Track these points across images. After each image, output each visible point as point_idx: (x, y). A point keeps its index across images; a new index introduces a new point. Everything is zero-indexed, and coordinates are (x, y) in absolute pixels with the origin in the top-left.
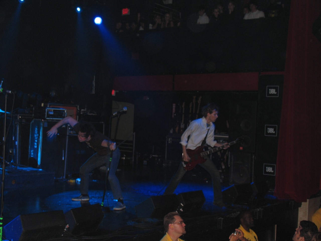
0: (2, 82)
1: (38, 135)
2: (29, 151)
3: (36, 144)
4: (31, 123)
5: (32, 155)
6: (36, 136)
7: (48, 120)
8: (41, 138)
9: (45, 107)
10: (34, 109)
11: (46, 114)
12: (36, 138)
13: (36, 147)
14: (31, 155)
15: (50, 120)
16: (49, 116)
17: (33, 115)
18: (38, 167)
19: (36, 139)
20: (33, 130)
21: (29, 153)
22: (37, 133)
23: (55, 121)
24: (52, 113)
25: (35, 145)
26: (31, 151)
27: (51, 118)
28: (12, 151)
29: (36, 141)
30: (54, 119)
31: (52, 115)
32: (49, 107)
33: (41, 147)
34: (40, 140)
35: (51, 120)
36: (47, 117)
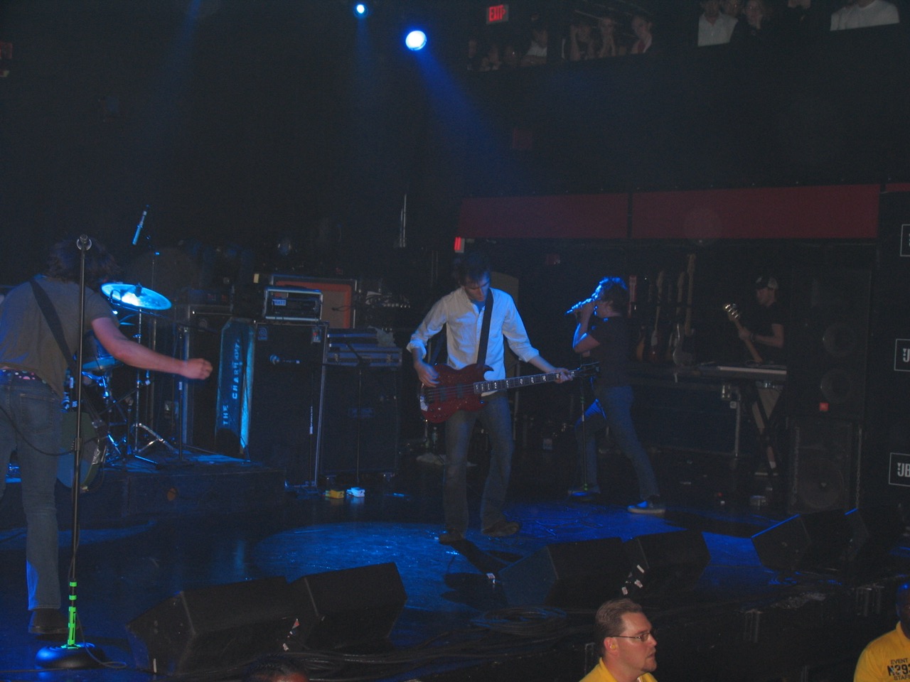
0: (145, 213)
1: (241, 364)
2: (218, 409)
3: (235, 388)
4: (224, 329)
5: (226, 420)
6: (235, 365)
7: (269, 320)
8: (249, 371)
9: (264, 283)
10: (233, 290)
11: (265, 304)
12: (236, 372)
13: (235, 396)
14: (222, 419)
15: (275, 321)
16: (273, 310)
17: (232, 307)
18: (241, 452)
19: (236, 376)
20: (229, 352)
21: (218, 415)
22: (239, 358)
23: (288, 324)
24: (282, 303)
25: (235, 392)
26: (222, 409)
27: (280, 316)
28: (172, 409)
29: (236, 380)
30: (285, 318)
31: (281, 307)
32: (275, 286)
33: (249, 398)
34: (246, 378)
35: (280, 321)
36: (268, 314)
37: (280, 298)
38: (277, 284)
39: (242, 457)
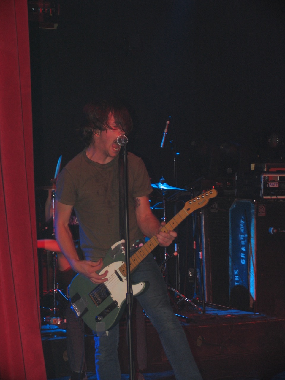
0: (168, 122)
1: (246, 235)
2: (230, 273)
3: (243, 256)
4: (230, 209)
5: (237, 281)
6: (241, 237)
7: (266, 199)
8: (253, 241)
9: (259, 171)
10: (236, 178)
11: (262, 187)
12: (243, 243)
13: (243, 262)
14: (234, 281)
15: (271, 199)
16: (269, 191)
17: (236, 191)
18: (251, 306)
19: (242, 246)
20: (236, 226)
21: (231, 278)
22: (244, 231)
23: (281, 201)
24: (276, 185)
25: (243, 258)
26: (233, 273)
27: (274, 195)
28: (195, 274)
29: (243, 249)
30: (279, 197)
32: (268, 172)
33: (255, 263)
34: (251, 246)
35: (274, 199)
36: (264, 195)
37: (274, 181)
38: (270, 170)
39: (252, 310)
